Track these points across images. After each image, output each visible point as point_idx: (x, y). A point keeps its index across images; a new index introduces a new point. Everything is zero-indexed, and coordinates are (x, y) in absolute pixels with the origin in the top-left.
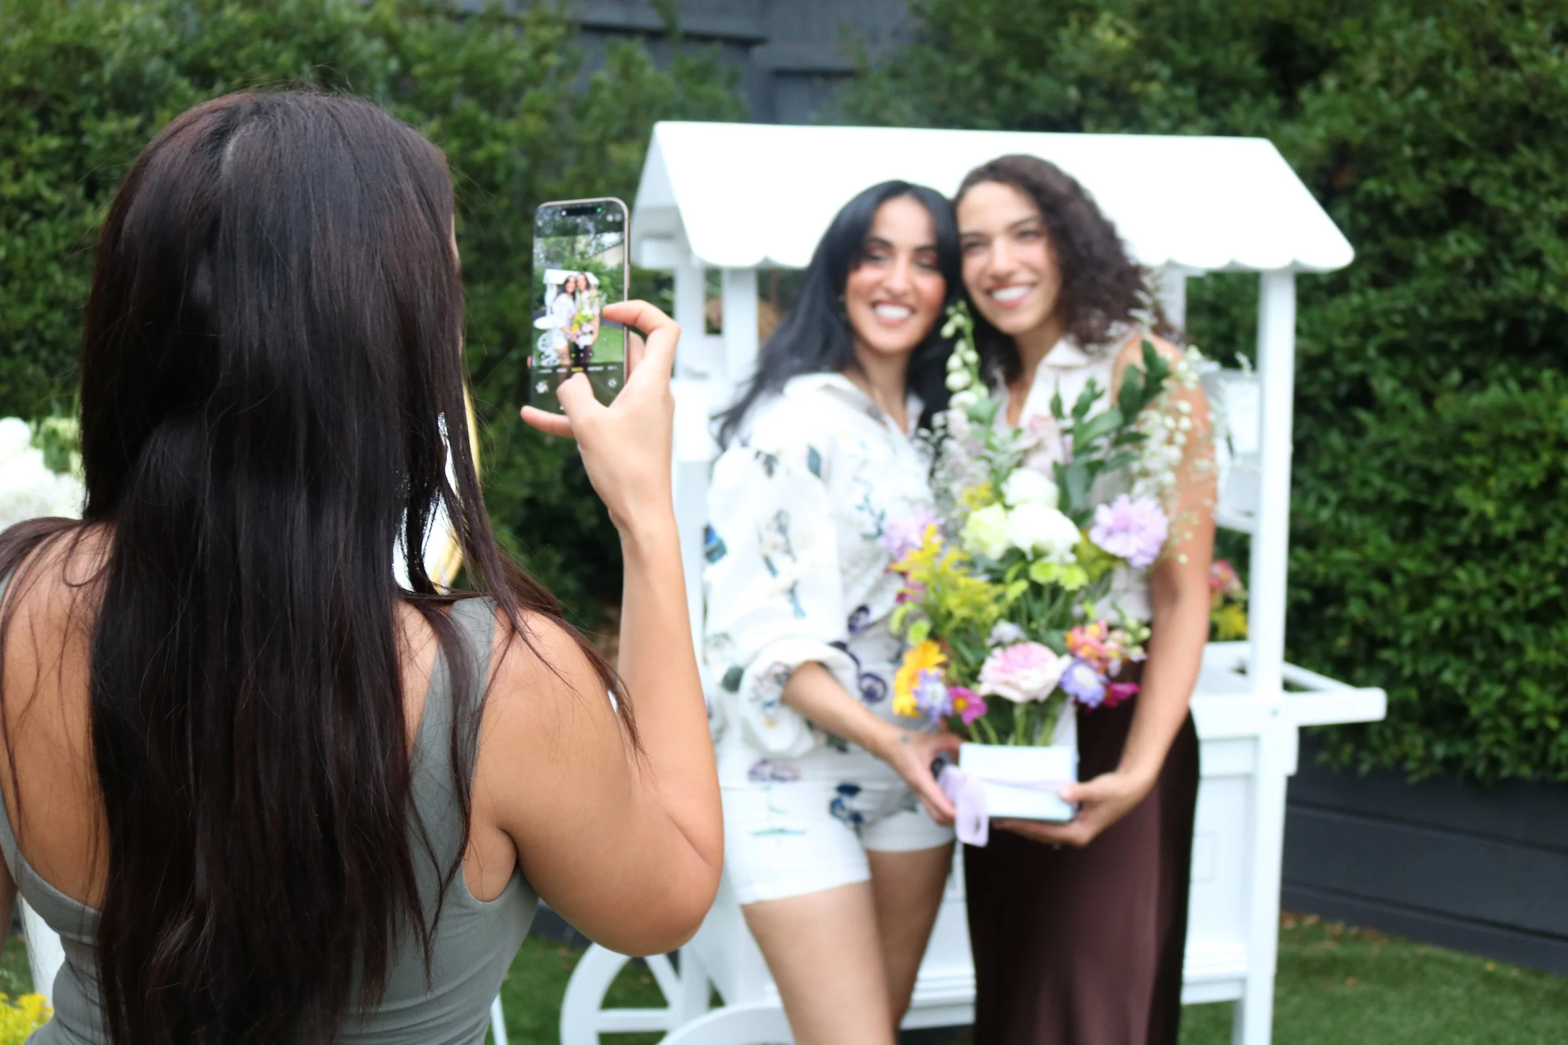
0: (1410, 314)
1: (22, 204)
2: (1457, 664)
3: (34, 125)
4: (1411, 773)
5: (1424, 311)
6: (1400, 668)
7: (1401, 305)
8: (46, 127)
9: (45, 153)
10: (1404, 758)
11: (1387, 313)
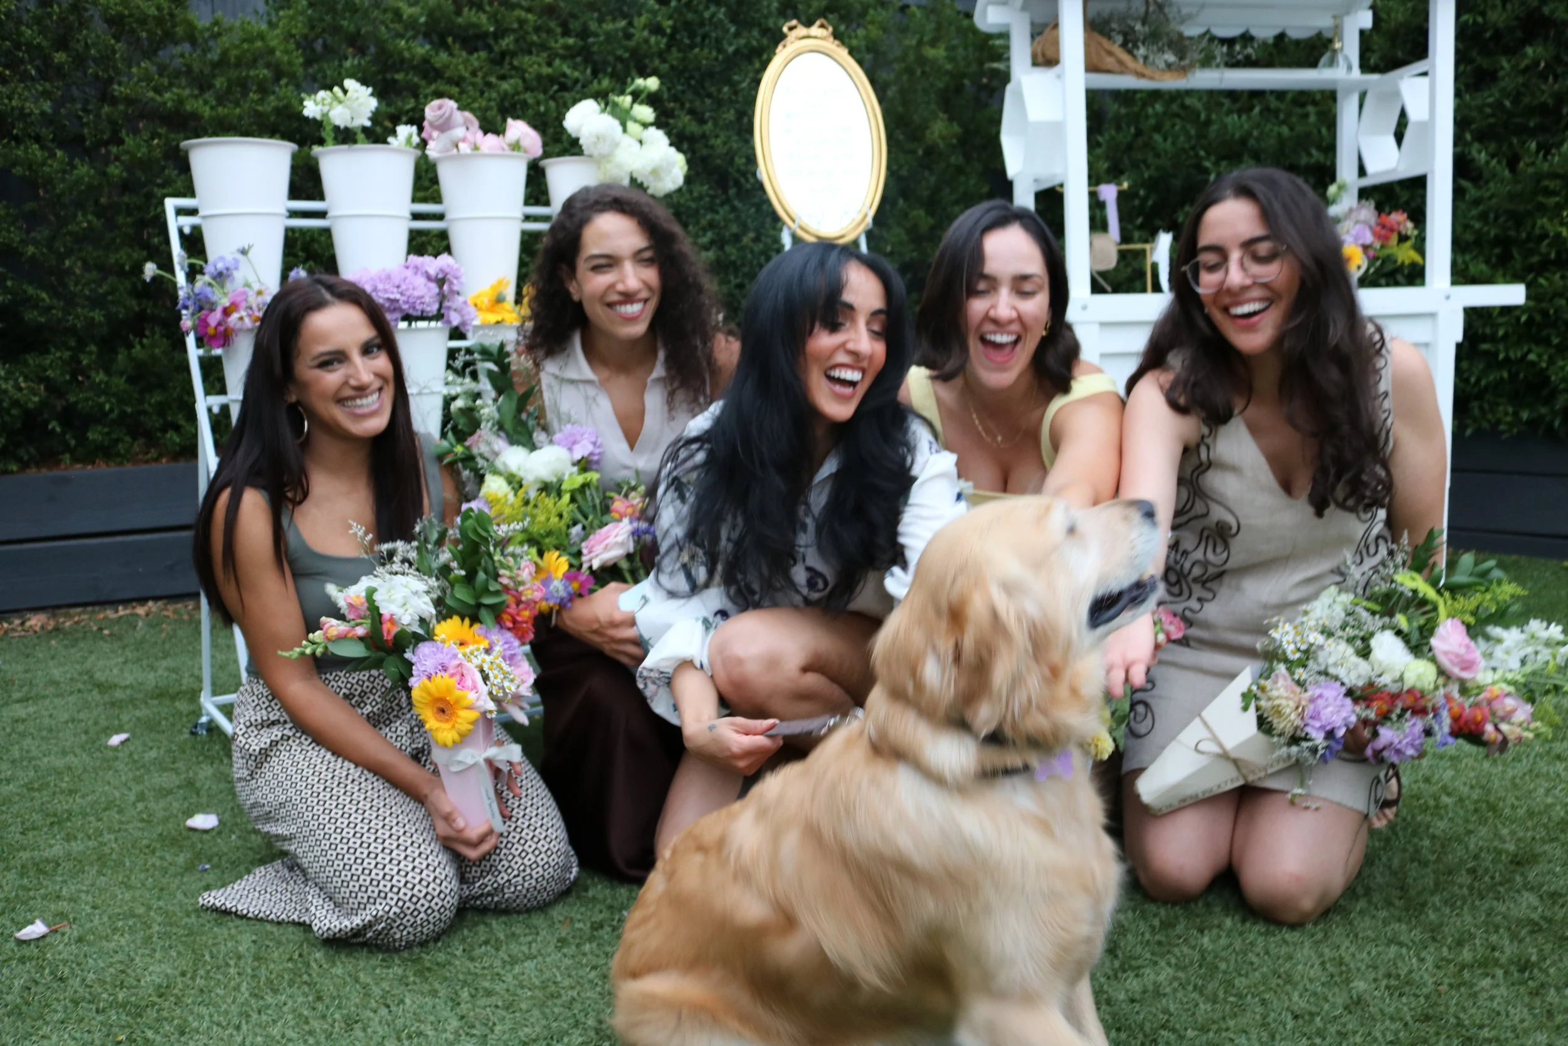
0: (1499, 104)
1: (552, 80)
2: (1537, 349)
3: (559, 30)
4: (1503, 432)
5: (1507, 103)
6: (1496, 354)
7: (1490, 100)
8: (566, 33)
9: (567, 47)
10: (1498, 422)
11: (1480, 109)
